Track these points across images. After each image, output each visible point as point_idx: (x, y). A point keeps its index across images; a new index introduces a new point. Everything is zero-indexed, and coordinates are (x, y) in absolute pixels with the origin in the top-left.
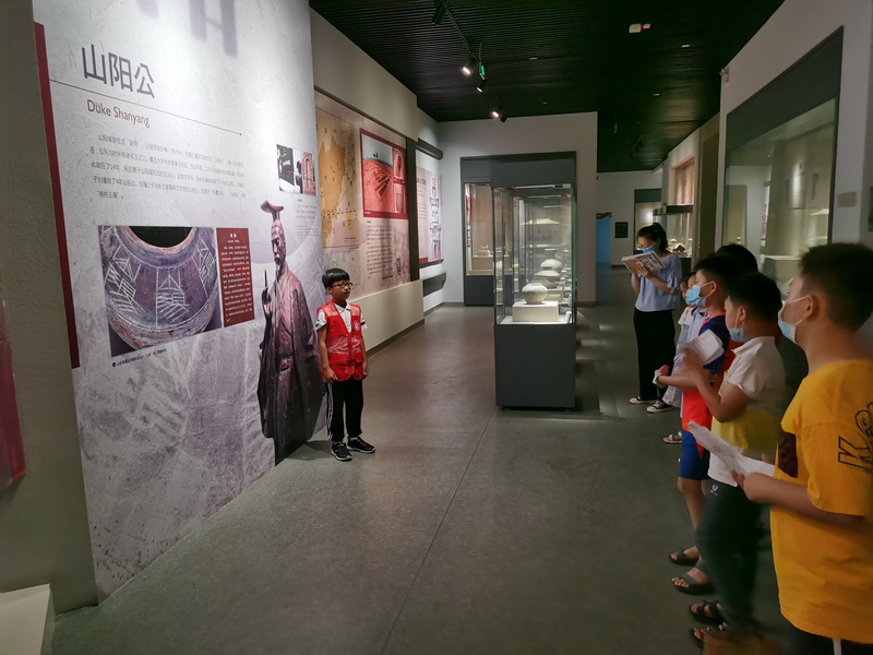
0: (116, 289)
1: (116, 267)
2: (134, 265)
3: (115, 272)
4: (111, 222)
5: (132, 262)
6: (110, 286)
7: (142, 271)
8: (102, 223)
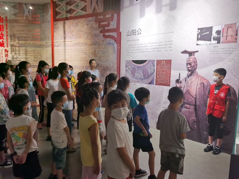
0: (127, 71)
1: (128, 67)
2: (132, 67)
3: (128, 68)
4: (128, 60)
5: (131, 67)
6: (126, 70)
7: (133, 68)
8: (127, 60)
